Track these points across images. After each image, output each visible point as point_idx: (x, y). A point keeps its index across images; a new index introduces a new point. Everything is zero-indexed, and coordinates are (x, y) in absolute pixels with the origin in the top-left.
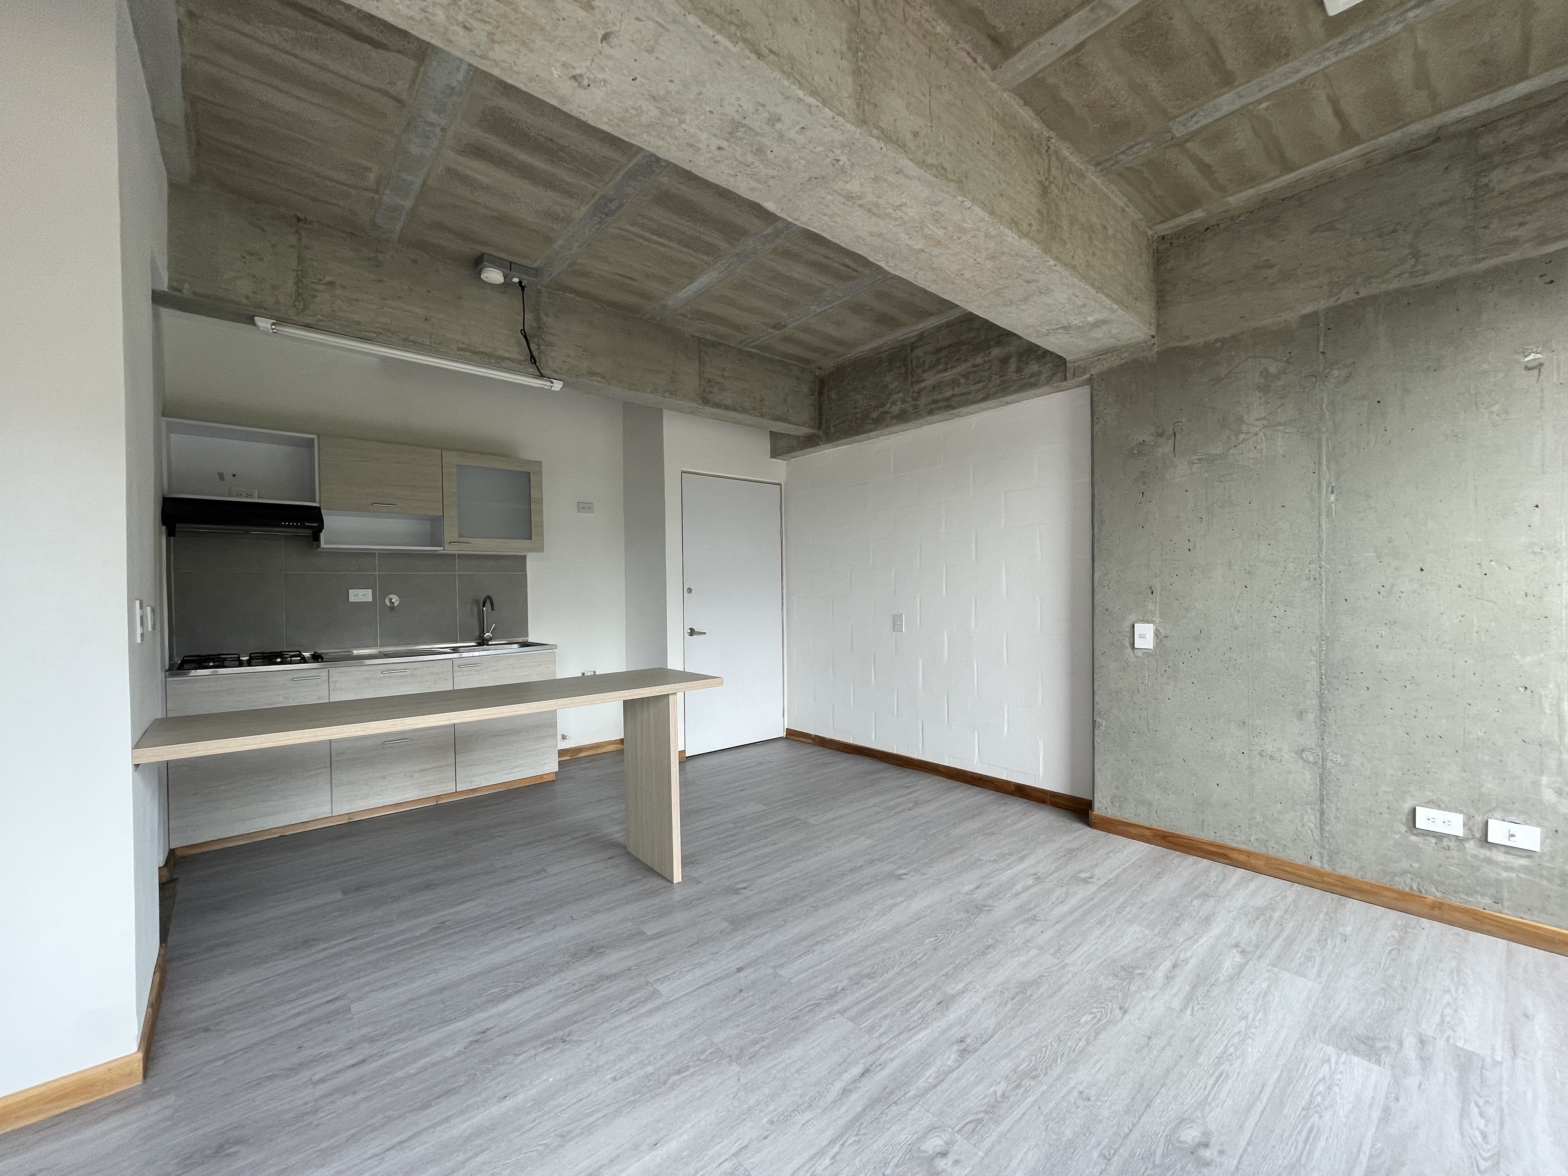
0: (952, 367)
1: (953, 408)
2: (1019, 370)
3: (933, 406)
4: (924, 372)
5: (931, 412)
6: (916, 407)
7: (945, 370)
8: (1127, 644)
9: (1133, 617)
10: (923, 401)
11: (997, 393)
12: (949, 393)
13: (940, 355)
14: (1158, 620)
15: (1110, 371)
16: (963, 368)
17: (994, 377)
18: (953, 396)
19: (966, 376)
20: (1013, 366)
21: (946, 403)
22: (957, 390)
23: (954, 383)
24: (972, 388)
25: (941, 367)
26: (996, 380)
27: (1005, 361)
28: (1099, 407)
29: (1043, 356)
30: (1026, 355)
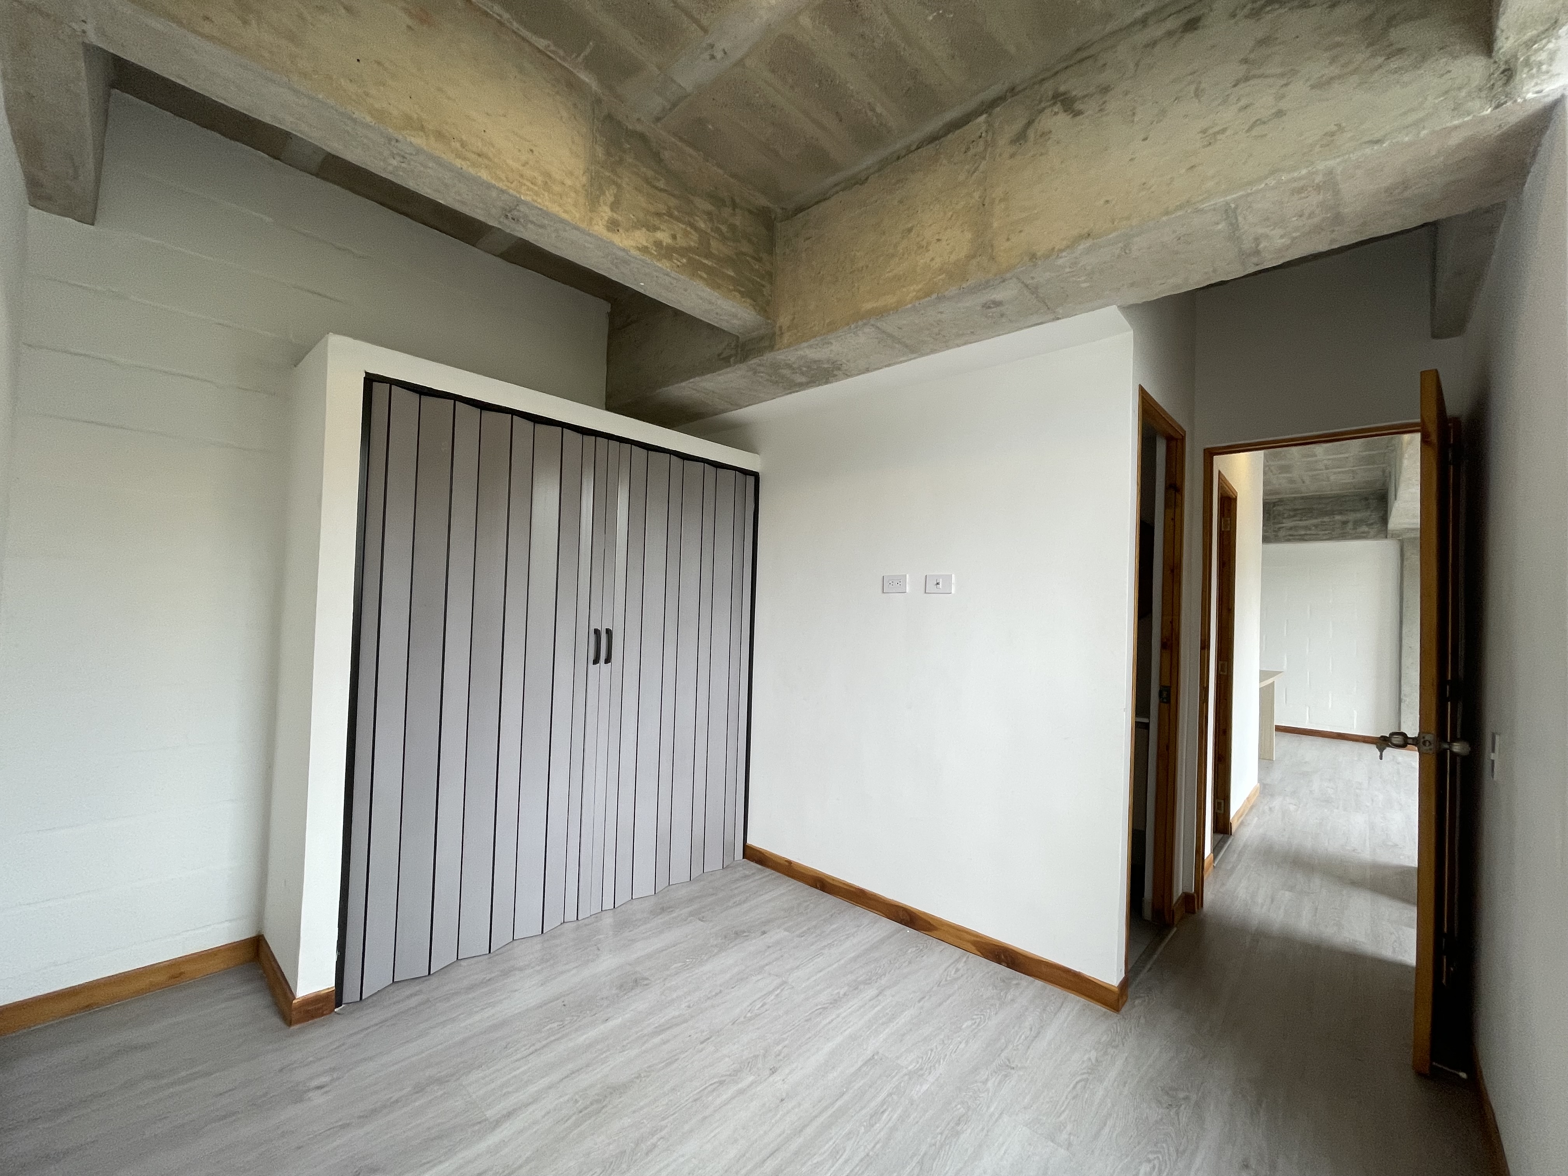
0: (1305, 520)
1: (1306, 540)
2: (1355, 529)
3: (1290, 538)
4: (1284, 518)
5: (1289, 540)
6: (1276, 536)
7: (1301, 520)
10: (1282, 533)
11: (1338, 537)
12: (1303, 532)
13: (1297, 512)
16: (1314, 521)
17: (1336, 530)
18: (1305, 534)
19: (1316, 526)
20: (1350, 525)
21: (1300, 537)
22: (1308, 532)
23: (1306, 528)
24: (1320, 533)
25: (1297, 518)
26: (1338, 531)
27: (1345, 523)
28: (1407, 554)
29: (1371, 524)
30: (1361, 522)
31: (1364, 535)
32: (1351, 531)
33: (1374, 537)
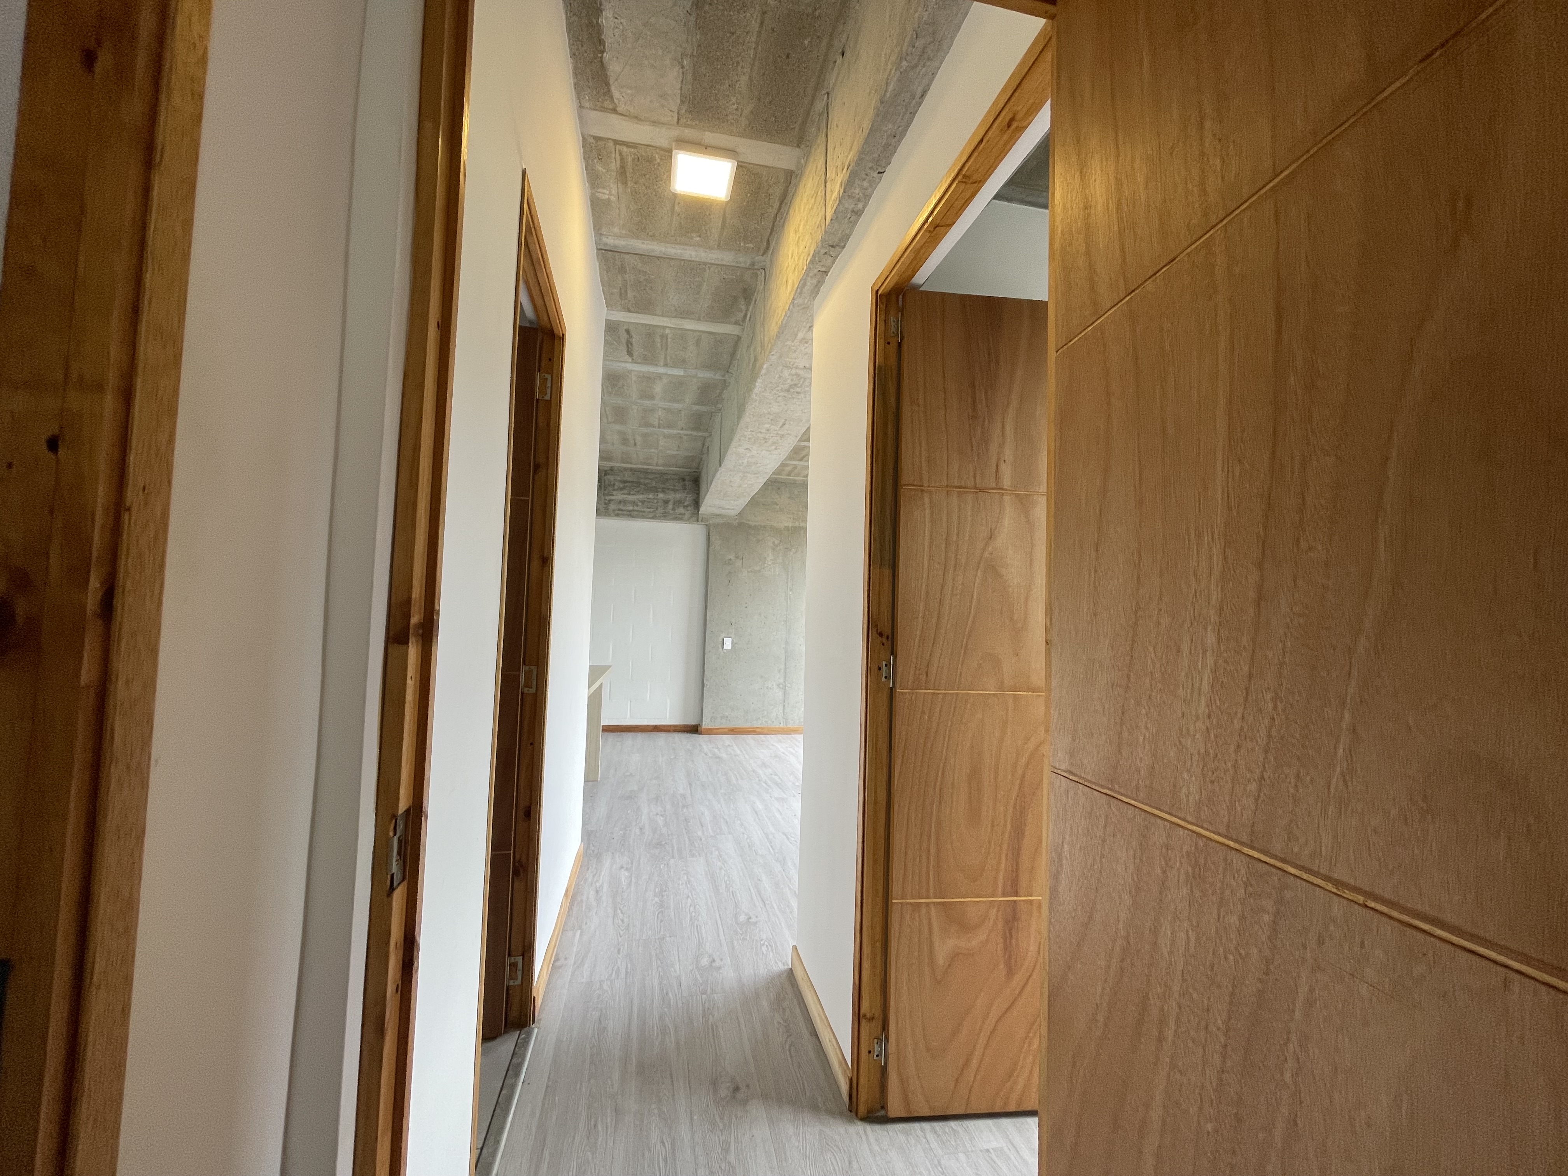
0: (633, 494)
1: (633, 517)
2: (673, 509)
3: (620, 512)
4: (614, 490)
5: (617, 515)
6: (607, 509)
7: (629, 494)
8: (720, 647)
9: (723, 635)
10: (612, 506)
11: (661, 517)
12: (631, 508)
13: (626, 484)
14: (733, 636)
15: (718, 524)
16: (641, 497)
17: (659, 508)
18: (633, 511)
19: (643, 502)
20: (670, 506)
21: (628, 513)
22: (636, 508)
23: (634, 503)
24: (645, 510)
25: (625, 492)
26: (660, 510)
27: (666, 502)
28: (712, 539)
29: (687, 506)
30: (678, 503)
31: (681, 516)
32: (671, 512)
33: (689, 519)
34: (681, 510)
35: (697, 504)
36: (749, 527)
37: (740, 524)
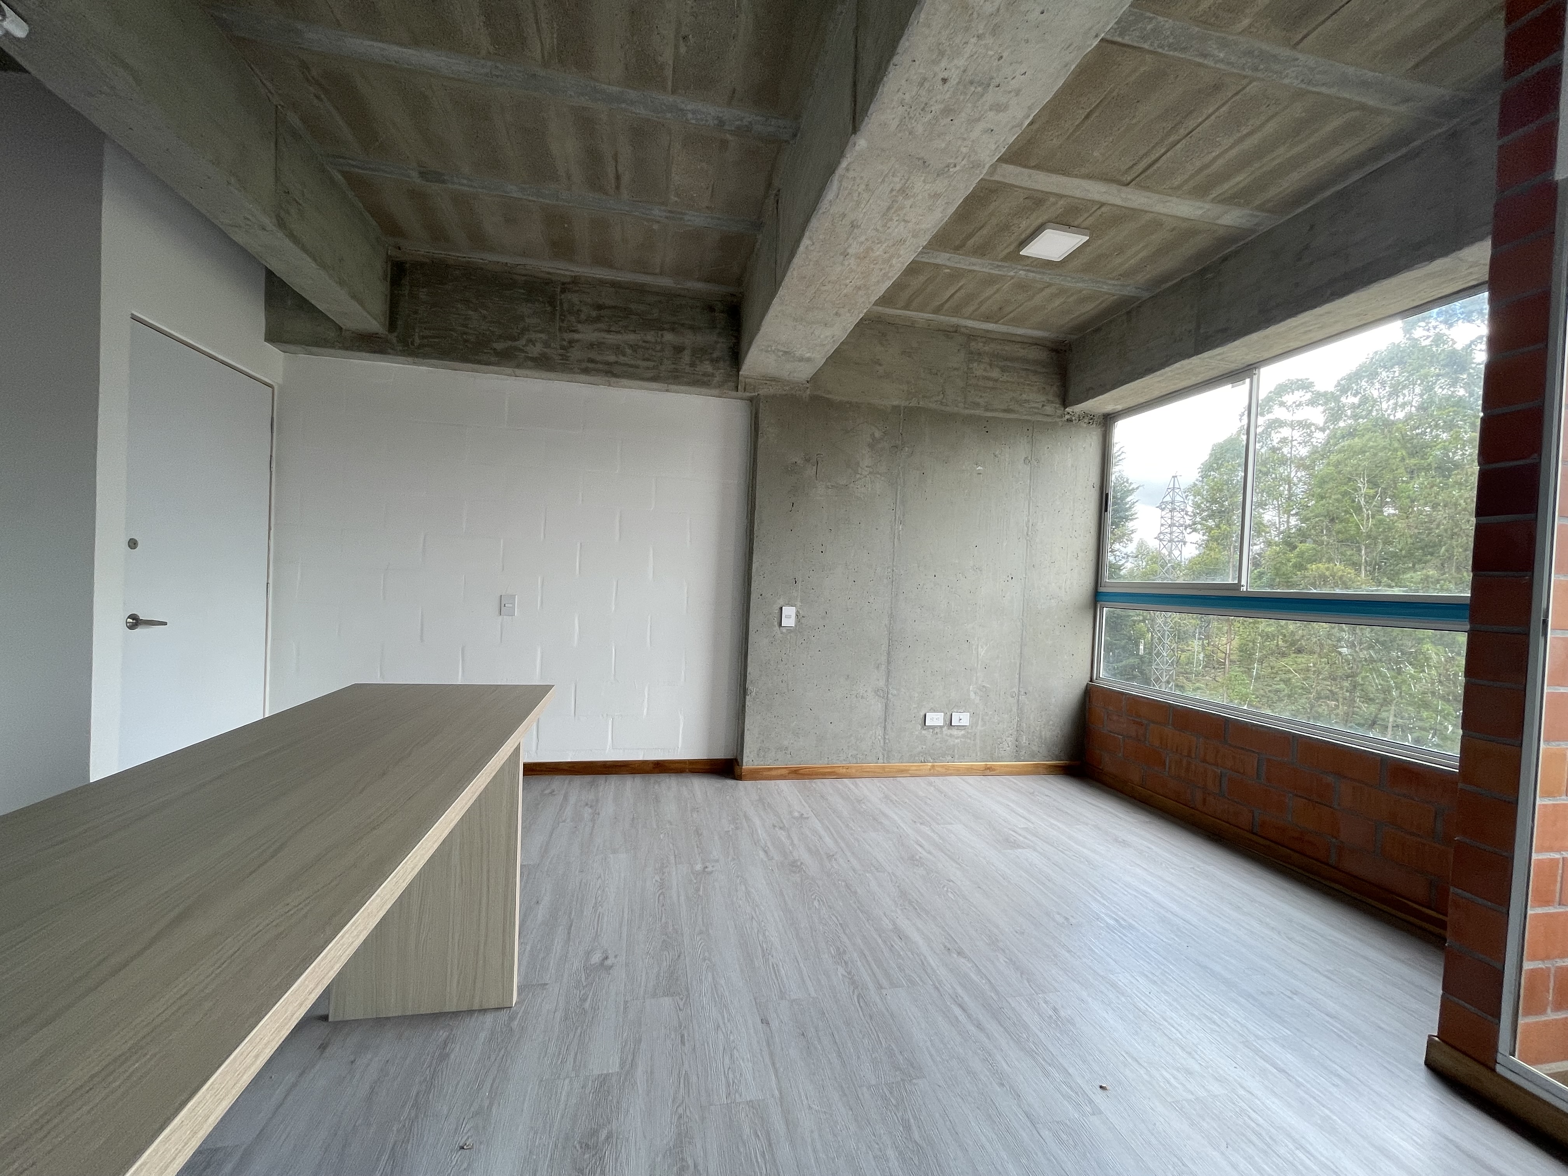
0: (617, 332)
1: (615, 375)
2: (692, 365)
3: (589, 365)
4: (579, 322)
5: (586, 371)
6: (564, 357)
7: (609, 331)
8: (775, 622)
9: (781, 601)
10: (575, 354)
11: (669, 379)
12: (612, 358)
13: (602, 312)
14: (799, 604)
15: (774, 396)
16: (631, 337)
17: (666, 361)
18: (616, 363)
19: (634, 348)
20: (686, 357)
21: (606, 367)
25: (603, 326)
26: (668, 365)
27: (679, 350)
28: (764, 424)
29: (717, 360)
30: (700, 353)
31: (706, 379)
32: (688, 369)
33: (720, 386)
34: (708, 367)
35: (736, 357)
36: (830, 403)
37: (814, 398)
